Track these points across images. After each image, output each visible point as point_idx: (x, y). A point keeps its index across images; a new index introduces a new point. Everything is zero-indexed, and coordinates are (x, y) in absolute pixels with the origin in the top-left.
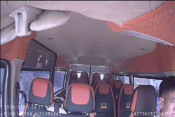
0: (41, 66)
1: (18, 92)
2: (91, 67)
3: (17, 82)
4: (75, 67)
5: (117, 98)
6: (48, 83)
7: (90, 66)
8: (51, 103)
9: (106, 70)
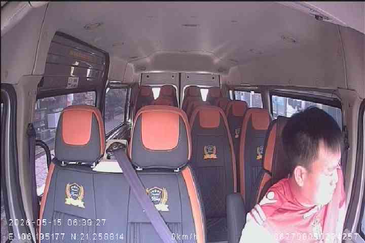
0: (77, 83)
1: (33, 145)
2: (180, 74)
3: (29, 124)
4: (148, 77)
5: (237, 136)
6: (93, 113)
7: (180, 72)
8: (102, 153)
9: (214, 80)
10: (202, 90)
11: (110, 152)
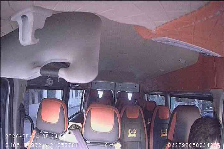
0: (52, 84)
3: (21, 104)
5: (149, 123)
6: (61, 105)
7: (115, 82)
8: (65, 130)
9: (136, 88)
10: (128, 94)
11: (71, 130)
